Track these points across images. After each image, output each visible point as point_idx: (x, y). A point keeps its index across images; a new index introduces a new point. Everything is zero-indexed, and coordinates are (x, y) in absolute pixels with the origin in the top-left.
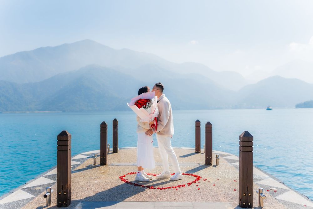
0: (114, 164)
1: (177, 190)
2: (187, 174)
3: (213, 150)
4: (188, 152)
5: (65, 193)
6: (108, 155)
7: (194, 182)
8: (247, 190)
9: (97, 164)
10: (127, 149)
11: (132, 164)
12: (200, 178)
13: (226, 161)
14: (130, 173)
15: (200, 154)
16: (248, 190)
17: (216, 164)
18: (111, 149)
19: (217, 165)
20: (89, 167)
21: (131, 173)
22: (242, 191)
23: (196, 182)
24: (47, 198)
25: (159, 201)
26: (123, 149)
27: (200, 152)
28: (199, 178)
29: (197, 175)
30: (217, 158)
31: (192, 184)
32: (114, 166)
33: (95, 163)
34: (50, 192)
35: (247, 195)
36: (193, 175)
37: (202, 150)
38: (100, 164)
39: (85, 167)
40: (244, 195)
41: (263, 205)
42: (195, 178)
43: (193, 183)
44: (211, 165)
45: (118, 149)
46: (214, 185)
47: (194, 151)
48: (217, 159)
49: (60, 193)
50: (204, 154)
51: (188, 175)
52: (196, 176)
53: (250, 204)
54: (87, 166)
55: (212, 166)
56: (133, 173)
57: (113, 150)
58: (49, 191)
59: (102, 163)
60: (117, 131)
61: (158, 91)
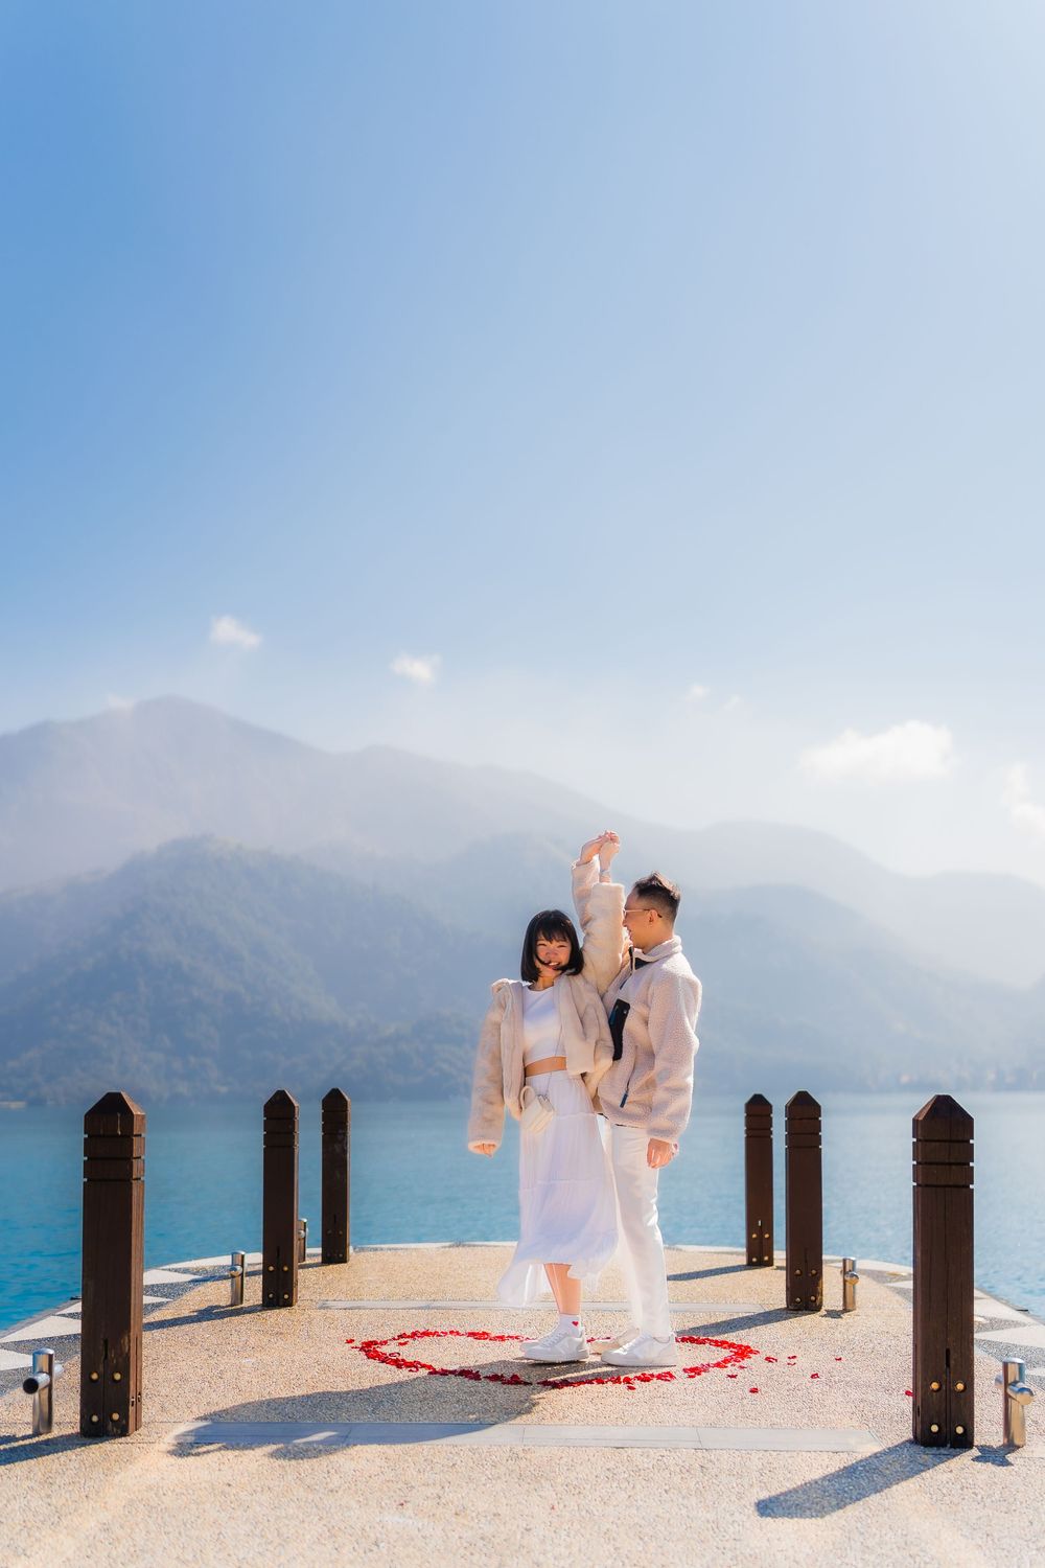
0: (330, 1303)
1: (630, 1388)
2: (689, 1338)
3: (824, 1257)
4: (708, 1263)
5: (118, 1376)
6: (300, 1271)
7: (718, 1365)
8: (948, 1365)
10: (396, 1249)
11: (420, 1304)
12: (750, 1351)
13: (899, 1299)
14: (409, 1334)
15: (767, 1268)
16: (952, 1362)
17: (839, 1309)
18: (315, 1251)
20: (208, 1314)
21: (414, 1335)
22: (925, 1371)
23: (729, 1365)
24: (37, 1394)
25: (545, 1422)
26: (376, 1250)
27: (767, 1264)
28: (743, 1352)
29: (738, 1343)
30: (845, 1272)
31: (706, 1371)
32: (329, 1313)
34: (50, 1373)
35: (947, 1391)
36: (716, 1342)
37: (780, 1256)
38: (260, 1302)
39: (186, 1313)
40: (935, 1386)
41: (1023, 1435)
42: (725, 1353)
43: (710, 1369)
45: (351, 1250)
46: (815, 1376)
47: (742, 1260)
48: (845, 1282)
49: (95, 1376)
51: (692, 1340)
52: (732, 1345)
53: (960, 1430)
54: (200, 1311)
55: (823, 1312)
56: (426, 1334)
57: (324, 1255)
58: (46, 1369)
59: (271, 1296)
60: (345, 1152)
61: (649, 914)
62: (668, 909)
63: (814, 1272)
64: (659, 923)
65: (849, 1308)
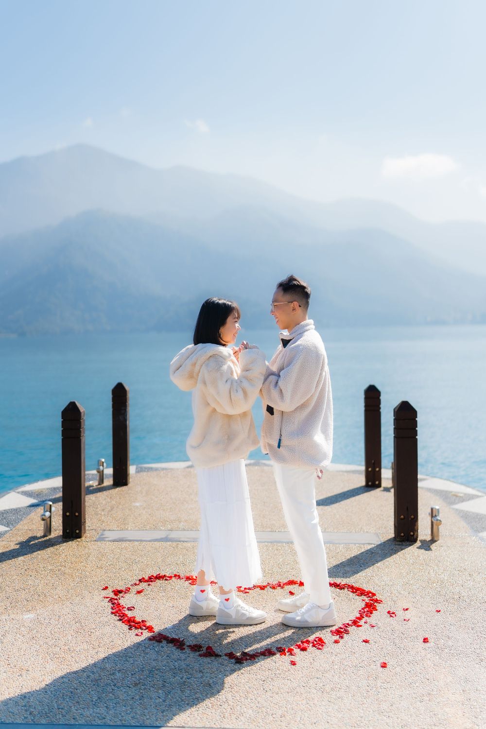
1: (293, 662)
3: (419, 476)
7: (355, 623)
9: (53, 535)
11: (162, 535)
12: (376, 601)
13: (463, 524)
14: (146, 578)
15: (378, 490)
17: (429, 538)
19: (433, 541)
20: (28, 547)
21: (150, 579)
23: (362, 622)
27: (379, 486)
28: (371, 604)
29: (366, 588)
30: (432, 516)
31: (347, 632)
32: (102, 547)
33: (48, 529)
36: (352, 587)
37: (387, 475)
38: (61, 533)
42: (359, 603)
43: (349, 629)
44: (415, 541)
46: (426, 640)
47: (361, 481)
48: (432, 523)
50: (392, 490)
52: (362, 592)
54: (22, 543)
55: (418, 544)
56: (159, 577)
59: (68, 531)
60: (125, 420)
61: (292, 305)
62: (304, 301)
63: (412, 517)
64: (299, 311)
65: (436, 539)
